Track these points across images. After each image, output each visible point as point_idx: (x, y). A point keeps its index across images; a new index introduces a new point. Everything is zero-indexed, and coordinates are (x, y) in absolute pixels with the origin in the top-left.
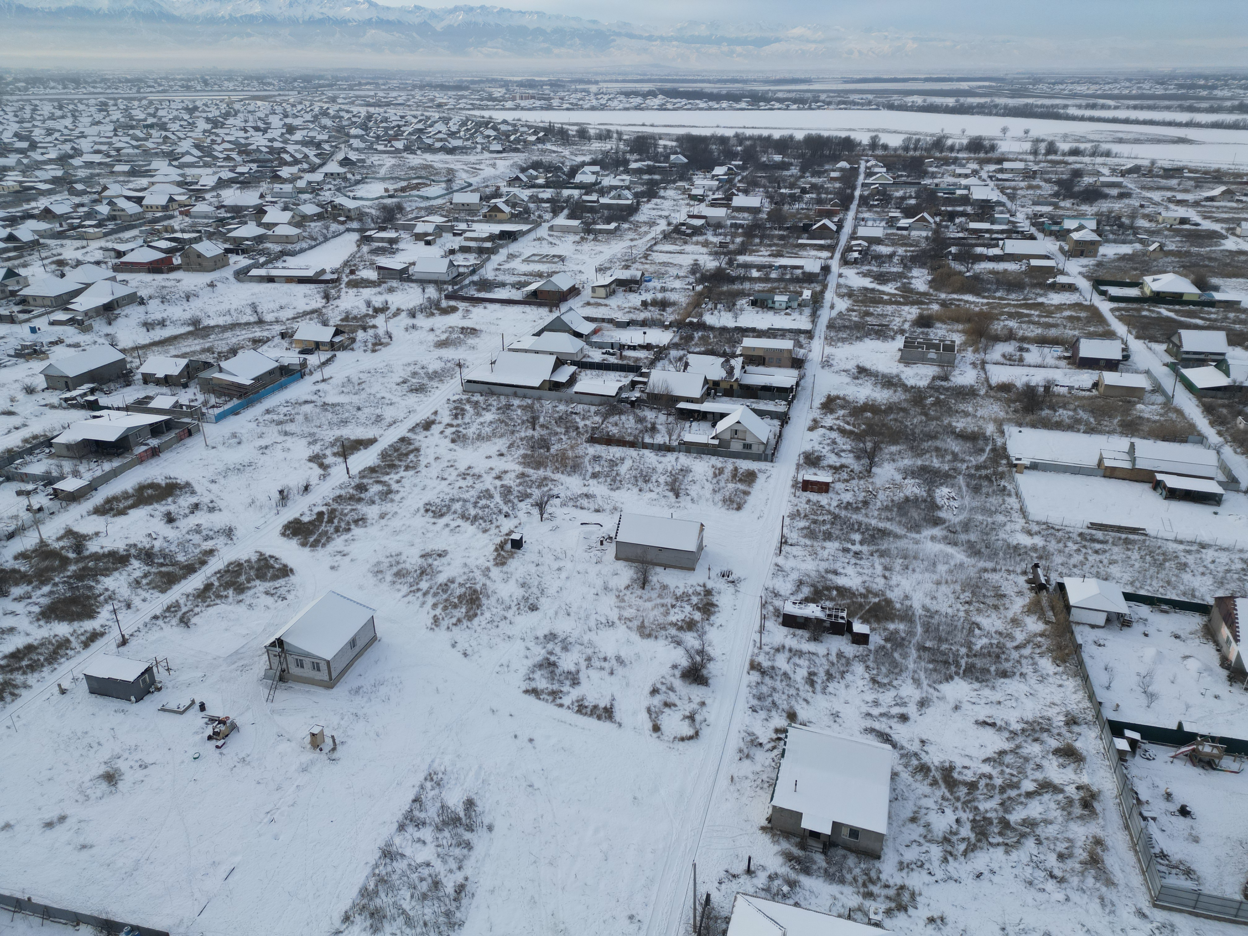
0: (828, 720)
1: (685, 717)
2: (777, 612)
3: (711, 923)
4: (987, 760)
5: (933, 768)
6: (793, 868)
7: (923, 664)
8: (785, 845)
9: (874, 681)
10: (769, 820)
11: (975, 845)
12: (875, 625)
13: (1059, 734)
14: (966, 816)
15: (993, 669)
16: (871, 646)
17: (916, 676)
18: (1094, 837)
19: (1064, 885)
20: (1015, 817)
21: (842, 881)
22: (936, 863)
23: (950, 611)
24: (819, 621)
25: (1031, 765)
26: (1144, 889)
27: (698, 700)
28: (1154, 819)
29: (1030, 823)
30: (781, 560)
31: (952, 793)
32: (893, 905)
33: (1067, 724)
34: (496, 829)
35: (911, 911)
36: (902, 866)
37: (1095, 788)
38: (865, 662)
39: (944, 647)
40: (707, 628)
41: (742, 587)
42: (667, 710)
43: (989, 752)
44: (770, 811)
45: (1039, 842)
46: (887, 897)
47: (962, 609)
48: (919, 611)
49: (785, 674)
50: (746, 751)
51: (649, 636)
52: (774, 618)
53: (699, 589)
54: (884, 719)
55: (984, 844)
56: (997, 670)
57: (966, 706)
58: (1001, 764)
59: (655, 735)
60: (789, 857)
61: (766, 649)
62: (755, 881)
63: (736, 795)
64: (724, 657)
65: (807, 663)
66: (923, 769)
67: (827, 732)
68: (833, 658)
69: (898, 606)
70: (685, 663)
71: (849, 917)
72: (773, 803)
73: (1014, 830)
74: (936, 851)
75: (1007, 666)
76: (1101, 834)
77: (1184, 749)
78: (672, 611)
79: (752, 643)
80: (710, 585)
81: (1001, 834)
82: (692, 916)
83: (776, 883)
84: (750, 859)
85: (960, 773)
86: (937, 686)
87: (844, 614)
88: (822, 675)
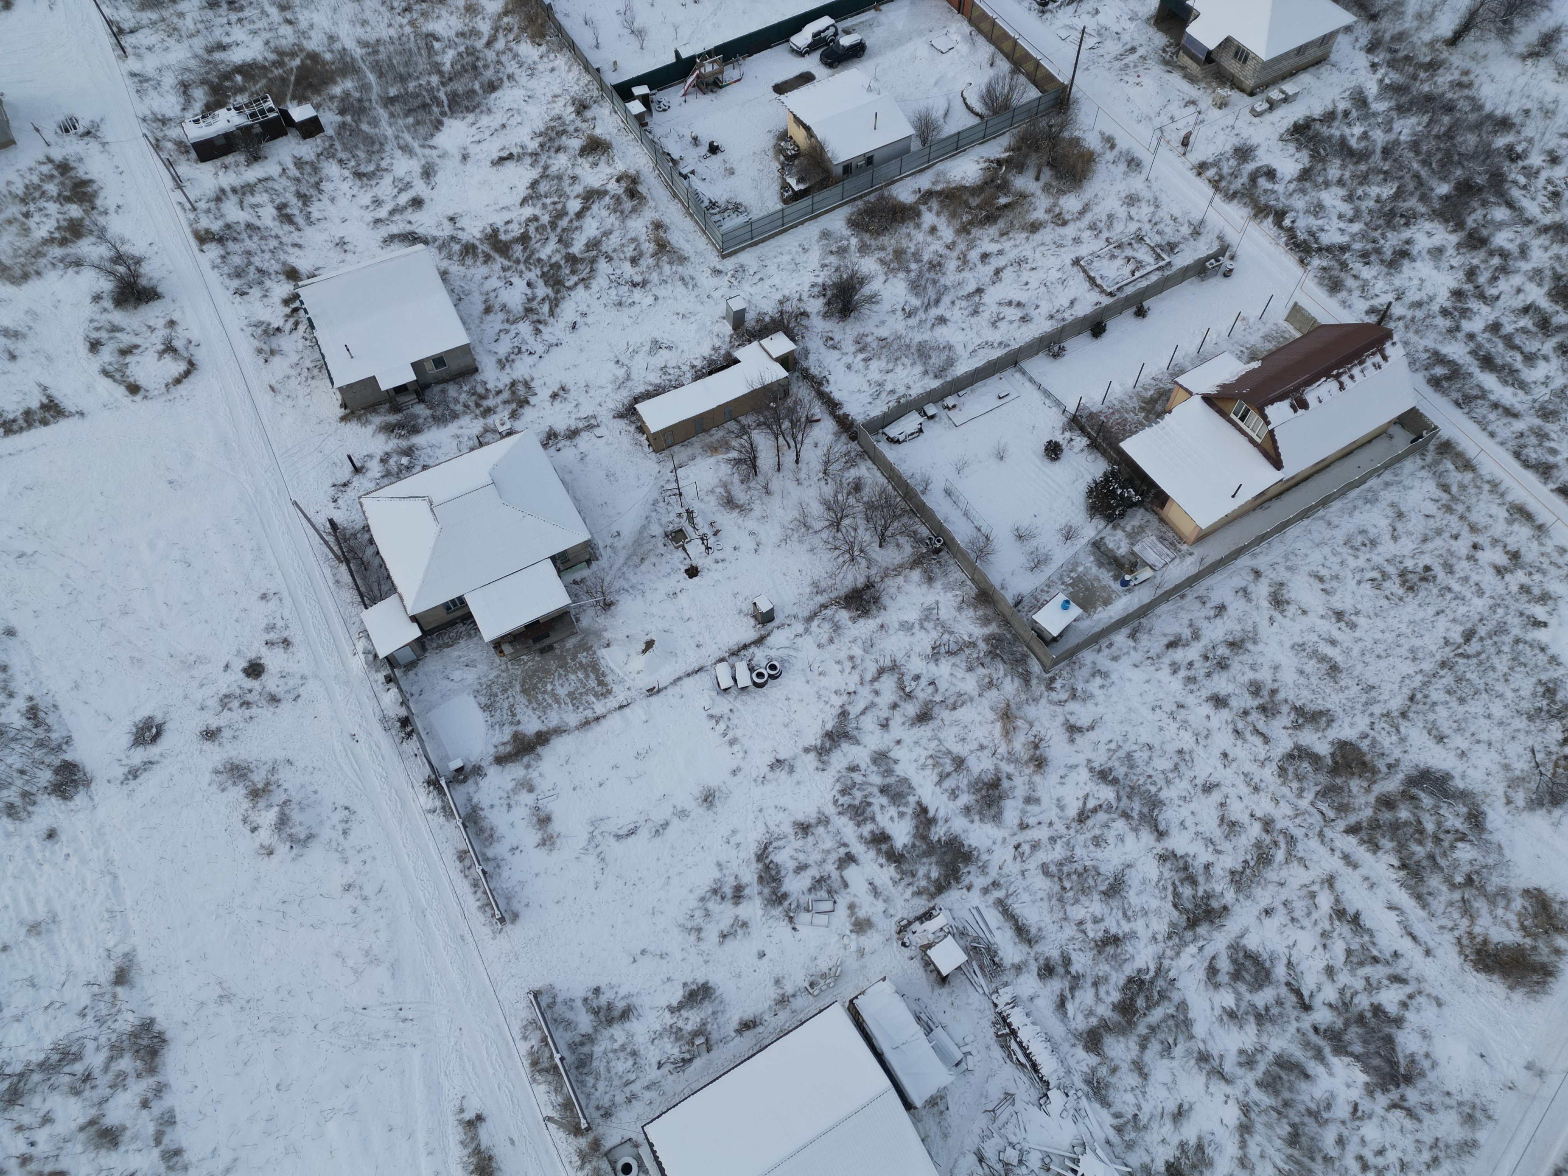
0: (336, 255)
1: (161, 353)
2: (182, 147)
3: (352, 542)
4: (524, 202)
5: (477, 243)
6: (400, 436)
7: (400, 122)
8: (377, 420)
9: (359, 175)
10: (344, 406)
11: (556, 299)
12: (317, 99)
13: (576, 130)
14: (533, 275)
15: (477, 86)
16: (329, 131)
17: (402, 142)
18: (653, 223)
19: (648, 287)
20: (577, 248)
21: (455, 416)
22: (531, 339)
23: (392, 32)
24: (244, 130)
25: (567, 181)
26: (710, 247)
27: (161, 323)
28: (693, 172)
29: (593, 244)
30: (132, 64)
31: (508, 258)
32: (514, 406)
33: (578, 113)
34: (19, 628)
35: (533, 400)
36: (502, 364)
37: (632, 172)
38: (333, 156)
39: (412, 85)
40: (102, 220)
41: (107, 132)
42: (129, 359)
43: (522, 191)
44: (339, 396)
45: (610, 259)
46: (505, 402)
47: (404, 21)
48: (358, 52)
49: (249, 226)
50: (266, 348)
51: (26, 277)
52: (183, 158)
53: (46, 169)
54: (397, 217)
55: (564, 293)
56: (482, 86)
57: (473, 150)
58: (539, 197)
59: (138, 398)
60: (389, 429)
61: (202, 205)
62: (369, 474)
63: (289, 403)
64: (155, 248)
65: (265, 197)
66: (469, 250)
67: (345, 268)
68: (293, 172)
69: (328, 56)
70: (107, 285)
71: (481, 445)
72: (337, 385)
73: (583, 260)
74: (525, 328)
75: (489, 74)
76: (656, 216)
77: (690, 80)
78: (31, 223)
79: (178, 208)
80: (57, 154)
81: (573, 272)
82: (327, 550)
83: (392, 461)
84: (350, 458)
85: (506, 232)
86: (431, 142)
87: (270, 104)
88: (293, 201)
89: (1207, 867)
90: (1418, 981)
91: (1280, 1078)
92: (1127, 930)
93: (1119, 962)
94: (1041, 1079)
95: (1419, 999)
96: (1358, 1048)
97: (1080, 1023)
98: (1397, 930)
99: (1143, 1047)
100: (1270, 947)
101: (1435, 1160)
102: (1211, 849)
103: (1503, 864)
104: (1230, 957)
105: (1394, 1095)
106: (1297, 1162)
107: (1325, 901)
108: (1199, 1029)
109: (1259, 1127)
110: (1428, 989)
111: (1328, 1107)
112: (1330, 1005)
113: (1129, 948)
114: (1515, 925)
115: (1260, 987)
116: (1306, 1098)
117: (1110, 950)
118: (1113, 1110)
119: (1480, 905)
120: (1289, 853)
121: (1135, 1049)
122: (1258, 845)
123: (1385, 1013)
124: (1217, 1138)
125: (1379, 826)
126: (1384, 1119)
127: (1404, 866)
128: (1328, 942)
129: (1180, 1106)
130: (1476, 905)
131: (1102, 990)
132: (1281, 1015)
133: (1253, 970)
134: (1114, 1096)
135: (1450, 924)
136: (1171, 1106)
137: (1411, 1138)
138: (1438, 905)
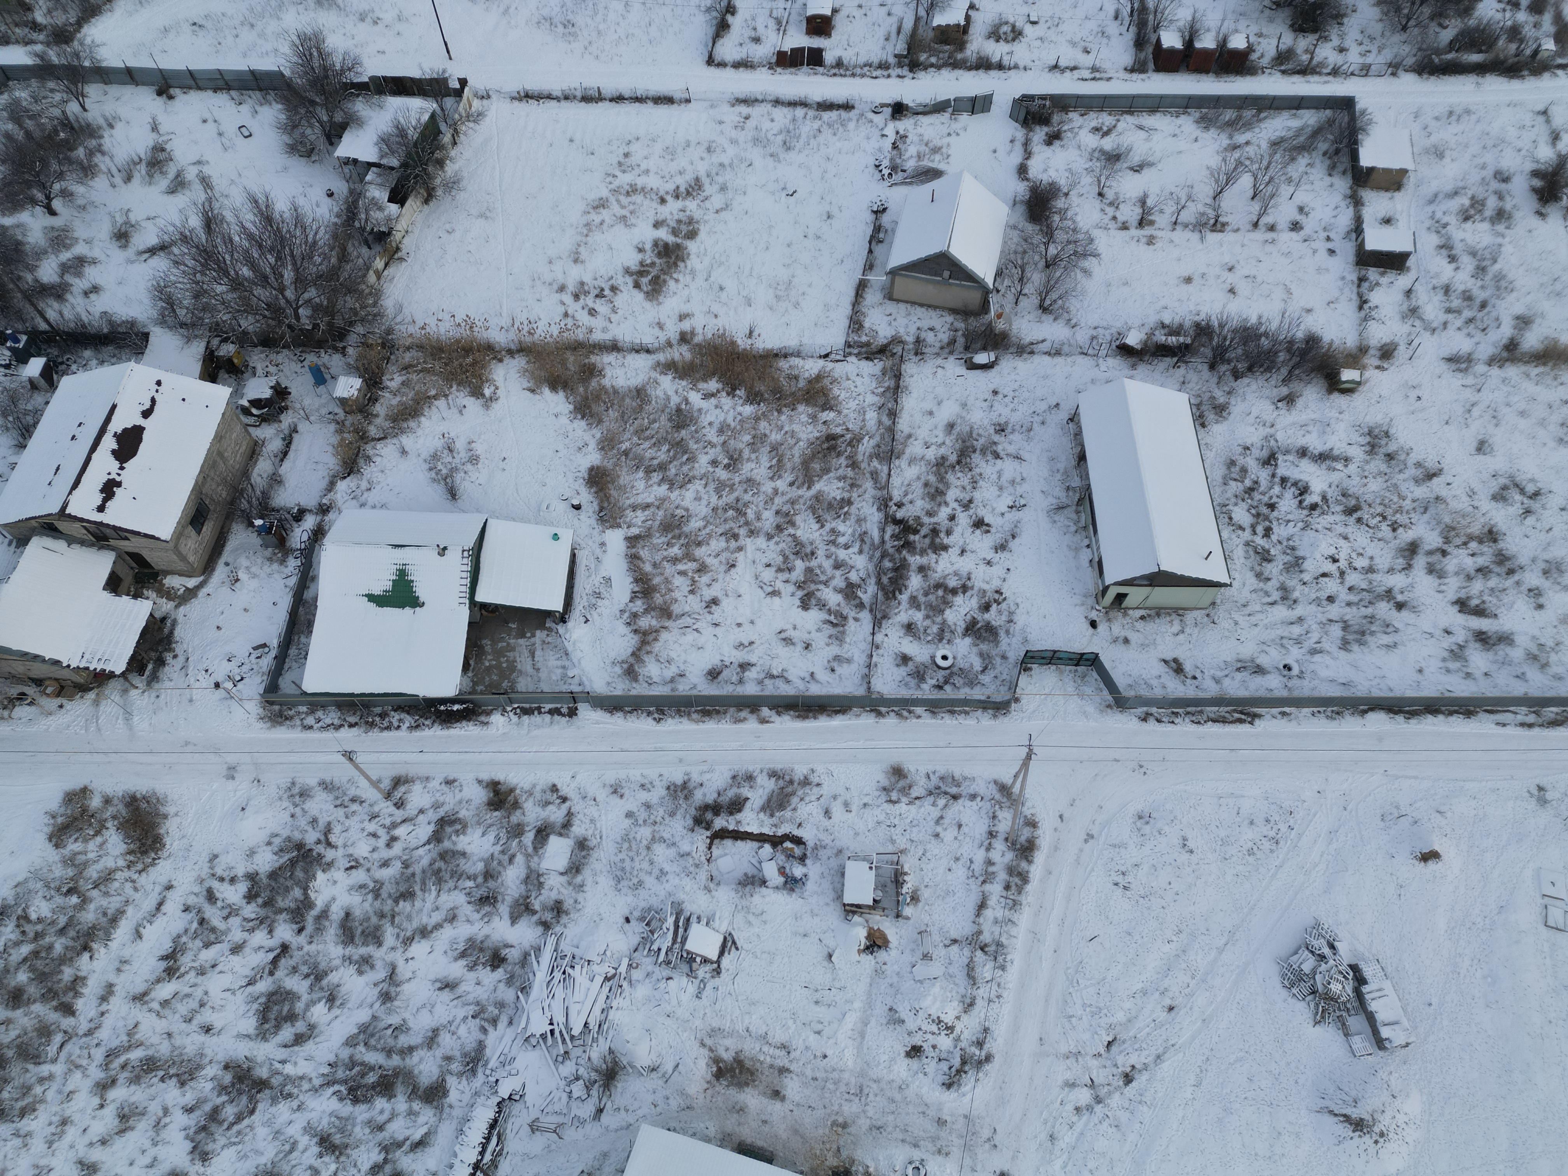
89: (189, 1110)
90: (202, 881)
91: (363, 932)
92: (307, 1138)
93: (344, 1124)
94: (499, 1112)
95: (219, 872)
96: (297, 893)
97: (427, 1115)
98: (160, 922)
99: (411, 1049)
100: (243, 1008)
101: (353, 800)
102: (167, 1120)
103: (36, 875)
104: (276, 1033)
105: (320, 848)
106: (424, 883)
107: (165, 991)
108: (364, 1016)
109: (415, 924)
110: (205, 871)
111: (362, 886)
112: (270, 932)
113: (324, 1124)
114: (99, 839)
115: (289, 993)
116: (367, 905)
117: (337, 1139)
118: (483, 1037)
119: (93, 872)
120: (129, 1048)
121: (416, 1056)
122: (136, 1080)
123: (250, 890)
124: (446, 947)
125: (50, 990)
126: (345, 846)
127: (86, 948)
128: (208, 965)
129: (440, 989)
130: (95, 875)
131: (382, 1119)
132: (305, 963)
133: (276, 1008)
134: (470, 1044)
135: (129, 885)
136: (446, 995)
137: (347, 823)
138: (113, 904)
